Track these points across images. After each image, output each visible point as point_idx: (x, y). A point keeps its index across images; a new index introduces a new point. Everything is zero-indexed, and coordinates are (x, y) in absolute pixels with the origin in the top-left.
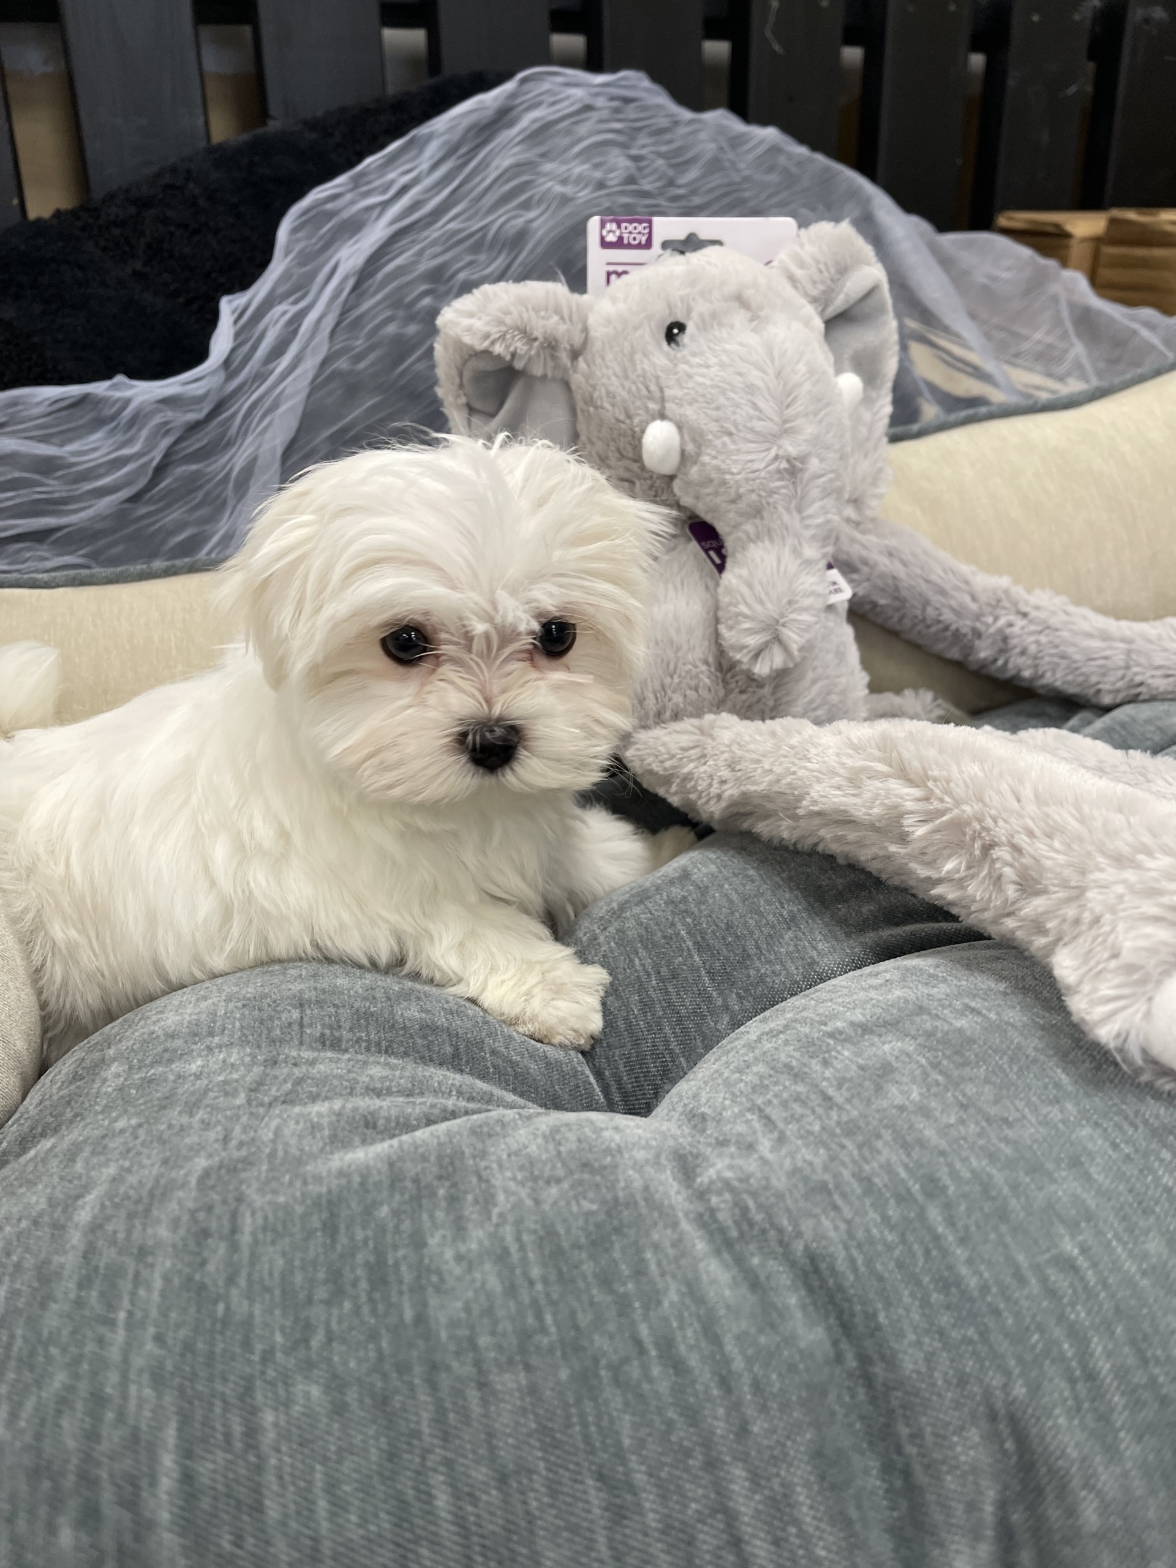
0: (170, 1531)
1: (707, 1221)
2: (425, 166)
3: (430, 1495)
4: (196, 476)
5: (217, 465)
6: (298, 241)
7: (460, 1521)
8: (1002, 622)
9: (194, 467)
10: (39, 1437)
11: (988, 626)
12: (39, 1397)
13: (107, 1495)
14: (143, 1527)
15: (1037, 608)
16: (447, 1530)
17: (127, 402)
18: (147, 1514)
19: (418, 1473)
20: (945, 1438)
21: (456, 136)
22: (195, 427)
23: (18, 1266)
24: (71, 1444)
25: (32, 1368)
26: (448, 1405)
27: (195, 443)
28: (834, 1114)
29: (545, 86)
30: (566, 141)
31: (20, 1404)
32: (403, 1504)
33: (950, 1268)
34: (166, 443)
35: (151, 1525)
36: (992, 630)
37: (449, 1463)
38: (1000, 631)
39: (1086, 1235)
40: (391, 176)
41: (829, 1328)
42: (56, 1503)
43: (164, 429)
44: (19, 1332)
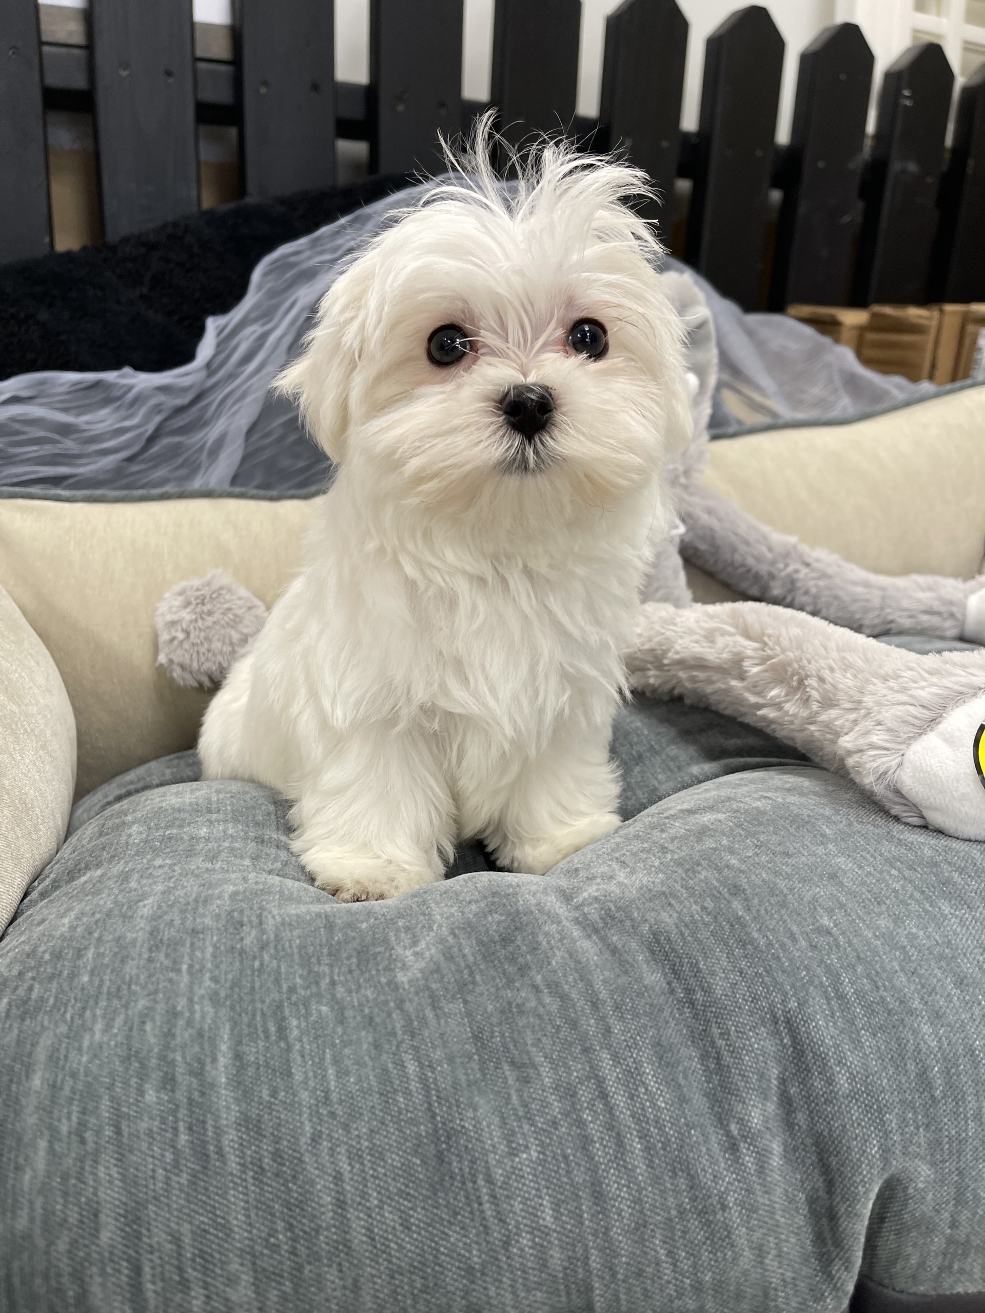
0: (225, 1089)
1: (583, 922)
3: (403, 1066)
4: (178, 445)
5: (194, 439)
6: (268, 282)
7: (423, 1080)
8: (790, 569)
9: (176, 439)
10: (129, 1037)
11: (780, 571)
12: (127, 1015)
13: (180, 1070)
14: (206, 1087)
15: (817, 560)
16: (414, 1086)
17: (131, 388)
18: (209, 1080)
19: (394, 1054)
20: (744, 1033)
22: (179, 410)
23: (100, 940)
24: (153, 1040)
25: (120, 998)
26: (413, 1016)
27: (179, 422)
28: (669, 856)
31: (113, 1019)
32: (385, 1070)
33: (747, 934)
34: (158, 419)
35: (213, 1085)
36: (783, 574)
37: (416, 1049)
38: (789, 576)
39: (839, 915)
40: (339, 242)
41: (665, 975)
42: (143, 1077)
43: (157, 409)
44: (107, 977)
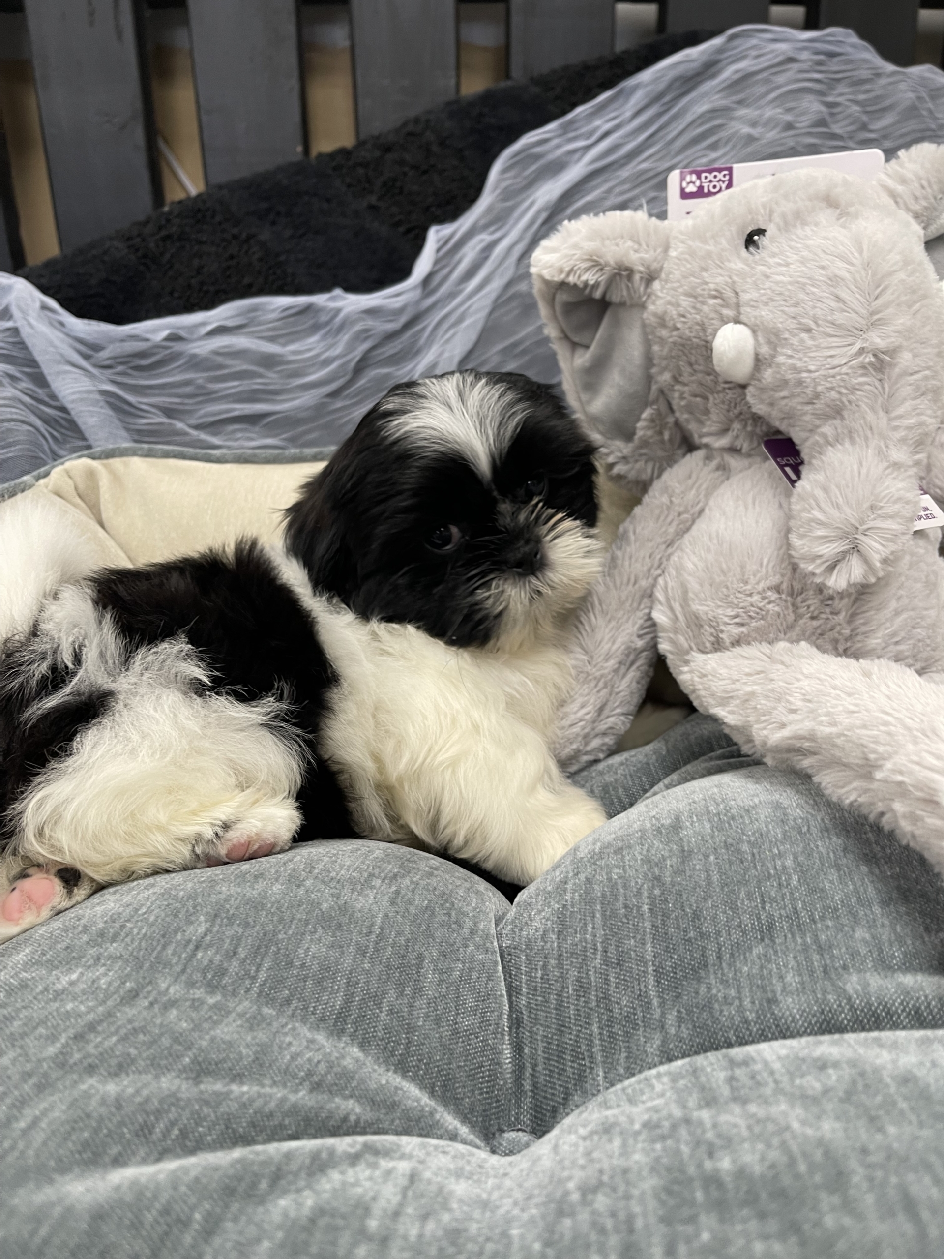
2: (628, 114)
5: (404, 370)
6: (505, 180)
9: (386, 370)
17: (339, 311)
21: (661, 86)
27: (389, 350)
29: (754, 42)
30: (763, 89)
34: (364, 347)
40: (597, 123)
43: (364, 335)
